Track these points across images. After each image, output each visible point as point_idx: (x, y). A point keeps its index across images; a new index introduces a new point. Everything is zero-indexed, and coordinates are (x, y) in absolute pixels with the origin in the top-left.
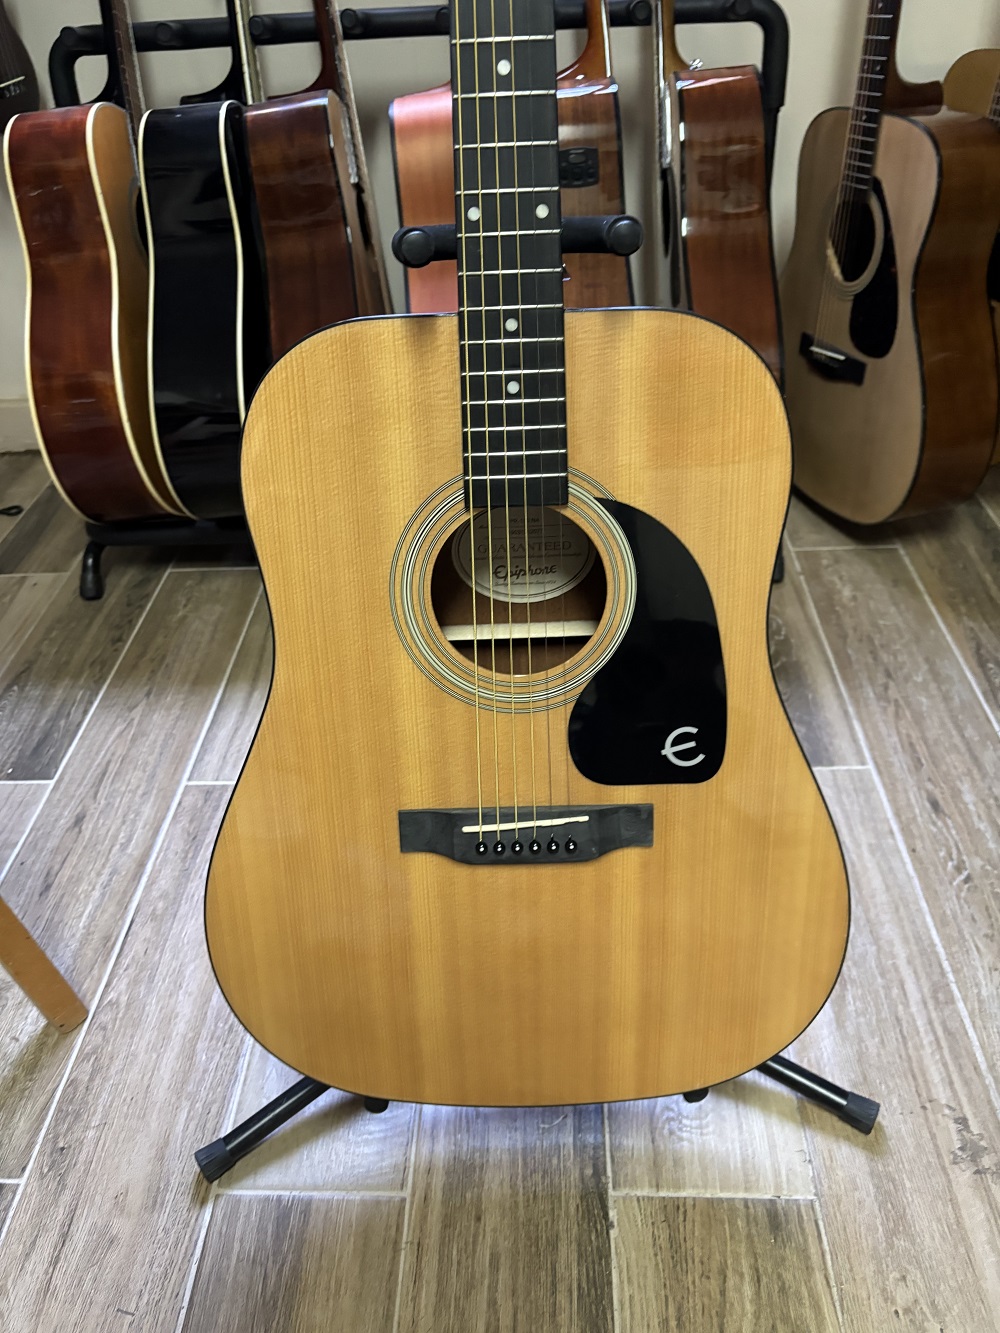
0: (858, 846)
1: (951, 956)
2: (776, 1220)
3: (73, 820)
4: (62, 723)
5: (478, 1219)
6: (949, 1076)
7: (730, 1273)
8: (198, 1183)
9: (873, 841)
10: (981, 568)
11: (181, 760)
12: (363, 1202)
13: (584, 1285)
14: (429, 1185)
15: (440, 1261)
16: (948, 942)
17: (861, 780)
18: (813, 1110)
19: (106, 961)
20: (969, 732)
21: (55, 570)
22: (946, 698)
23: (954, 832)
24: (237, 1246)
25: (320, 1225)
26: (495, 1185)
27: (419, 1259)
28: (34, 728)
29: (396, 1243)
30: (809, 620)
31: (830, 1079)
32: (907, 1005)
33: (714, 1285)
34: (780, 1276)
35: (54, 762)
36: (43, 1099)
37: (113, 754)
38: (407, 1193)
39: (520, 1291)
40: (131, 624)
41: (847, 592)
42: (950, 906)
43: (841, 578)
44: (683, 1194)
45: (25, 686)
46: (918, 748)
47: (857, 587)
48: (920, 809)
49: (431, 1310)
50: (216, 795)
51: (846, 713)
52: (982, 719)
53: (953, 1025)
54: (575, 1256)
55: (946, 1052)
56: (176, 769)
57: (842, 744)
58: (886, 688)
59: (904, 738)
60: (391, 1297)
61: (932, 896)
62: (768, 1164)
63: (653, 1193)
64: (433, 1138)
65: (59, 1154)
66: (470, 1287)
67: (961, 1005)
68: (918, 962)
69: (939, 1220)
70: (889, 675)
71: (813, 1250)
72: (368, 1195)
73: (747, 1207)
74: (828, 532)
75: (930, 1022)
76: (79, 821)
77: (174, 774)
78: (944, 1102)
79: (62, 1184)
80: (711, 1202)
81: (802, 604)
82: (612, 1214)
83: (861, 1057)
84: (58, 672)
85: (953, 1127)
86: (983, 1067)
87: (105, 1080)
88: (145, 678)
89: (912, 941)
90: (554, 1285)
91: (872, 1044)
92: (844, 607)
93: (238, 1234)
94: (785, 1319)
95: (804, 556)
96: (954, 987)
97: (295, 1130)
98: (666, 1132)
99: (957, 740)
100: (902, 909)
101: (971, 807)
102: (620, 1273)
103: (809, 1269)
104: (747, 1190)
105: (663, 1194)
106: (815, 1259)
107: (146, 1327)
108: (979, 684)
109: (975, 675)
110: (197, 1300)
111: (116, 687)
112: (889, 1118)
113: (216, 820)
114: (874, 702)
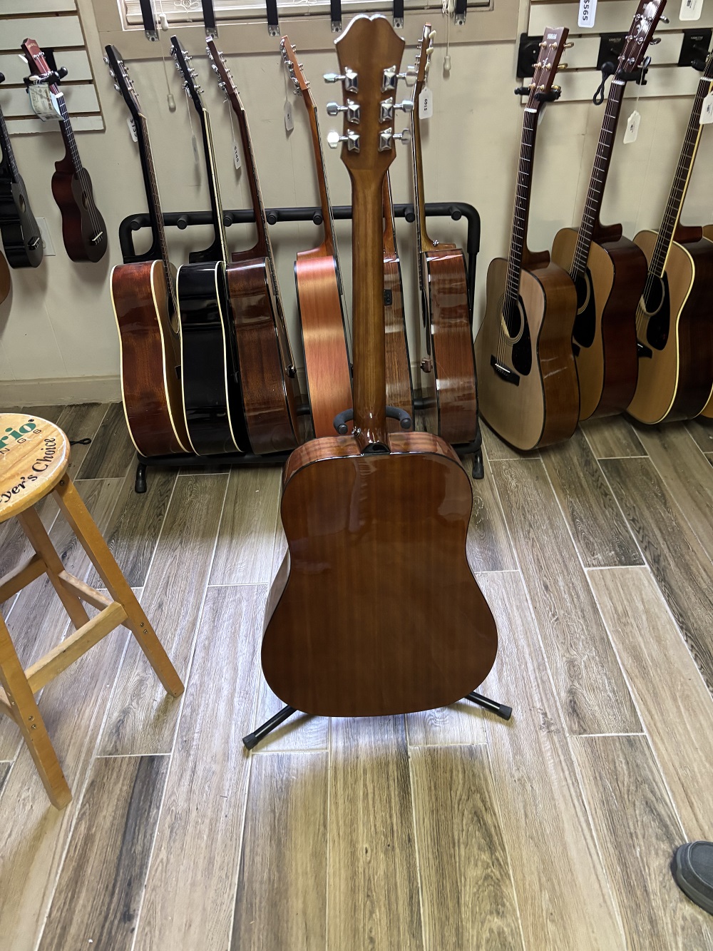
0: (511, 606)
1: (547, 651)
2: (471, 754)
3: (158, 605)
4: (141, 558)
6: (541, 698)
7: (454, 771)
8: (244, 751)
9: (518, 605)
10: (579, 469)
11: (203, 576)
12: (311, 755)
13: (399, 779)
14: (337, 748)
15: (344, 772)
16: (546, 646)
17: (515, 577)
18: (488, 712)
19: (186, 668)
20: (565, 553)
21: (117, 476)
22: (556, 537)
23: (553, 599)
24: (264, 772)
25: (295, 763)
27: (335, 773)
28: (127, 561)
29: (326, 768)
30: (495, 498)
31: (495, 701)
32: (527, 672)
33: (448, 775)
34: (472, 771)
35: (142, 578)
37: (170, 573)
38: (328, 751)
39: (375, 780)
41: (514, 484)
42: (549, 631)
43: (511, 476)
44: (436, 745)
45: (118, 539)
46: (541, 560)
47: (518, 481)
48: (540, 589)
49: (342, 789)
50: (223, 591)
51: (510, 545)
52: (571, 546)
53: (545, 678)
54: (395, 768)
55: (541, 688)
56: (201, 579)
57: (507, 560)
58: (529, 533)
59: (535, 556)
60: (326, 785)
61: (541, 626)
62: (469, 733)
63: (425, 746)
64: (337, 730)
65: (186, 746)
66: (356, 781)
67: (549, 671)
68: (533, 655)
69: (533, 749)
70: (530, 526)
71: (485, 761)
72: (313, 752)
73: (461, 748)
74: (507, 451)
75: (536, 678)
76: (160, 606)
77: (201, 582)
78: (538, 707)
79: (188, 755)
80: (447, 748)
81: (492, 490)
82: (410, 754)
83: (507, 693)
84: (132, 533)
85: (541, 716)
86: (555, 694)
87: (197, 715)
88: (178, 534)
89: (532, 645)
90: (388, 779)
91: (512, 688)
92: (512, 491)
93: (263, 768)
94: (474, 785)
95: (494, 464)
96: (547, 664)
97: (280, 730)
98: (430, 723)
99: (559, 556)
100: (528, 634)
101: (562, 588)
102: (413, 772)
103: (483, 768)
104: (461, 743)
105: (428, 746)
106: (487, 764)
107: (233, 801)
108: (571, 530)
109: (570, 524)
110: (251, 790)
111: (164, 539)
112: (517, 714)
113: (225, 603)
114: (523, 539)
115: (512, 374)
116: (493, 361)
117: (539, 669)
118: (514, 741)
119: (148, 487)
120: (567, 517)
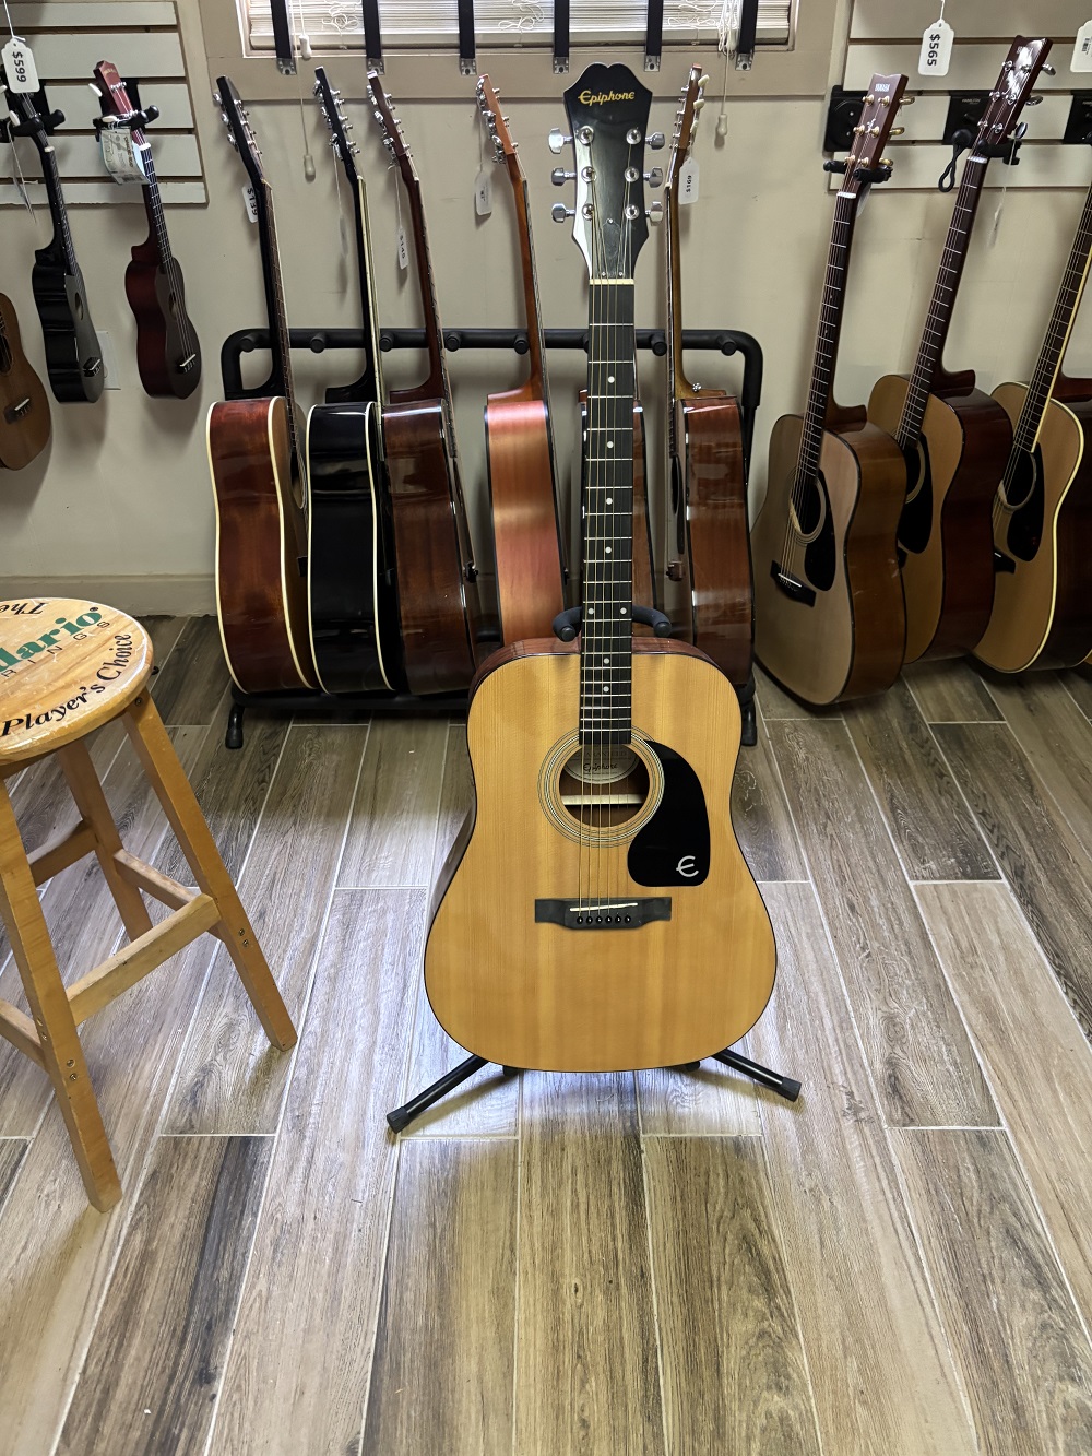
0: (799, 934)
1: (853, 1002)
2: (738, 1149)
3: (258, 914)
4: (234, 844)
5: (563, 1150)
6: (845, 1070)
7: (711, 1173)
8: (389, 1134)
9: (809, 931)
10: (901, 737)
11: (328, 873)
12: (492, 1143)
13: (627, 1181)
14: (531, 1133)
15: (542, 1171)
16: (852, 994)
17: (804, 890)
18: (763, 1088)
20: (880, 858)
21: (198, 723)
22: (866, 835)
23: (862, 926)
24: (418, 1166)
25: (468, 1154)
26: (571, 1132)
27: (529, 1170)
29: (515, 1163)
30: (773, 775)
31: (775, 1071)
32: (823, 1030)
33: (702, 1180)
34: (740, 1175)
35: (235, 874)
36: (278, 1089)
37: (277, 868)
38: (519, 1137)
39: (590, 1184)
40: (270, 768)
41: (802, 755)
42: (856, 971)
43: (798, 743)
44: (684, 1135)
46: (844, 869)
47: (809, 751)
48: (842, 911)
49: (538, 1195)
50: (358, 896)
51: (796, 843)
52: (889, 848)
53: (850, 1040)
54: (621, 1167)
55: (844, 1056)
56: (326, 878)
57: (792, 865)
58: (825, 826)
59: (835, 862)
60: (514, 1188)
61: (844, 964)
62: (735, 1118)
63: (667, 1135)
64: (532, 1108)
65: (299, 1125)
66: (560, 1184)
67: (856, 1030)
68: (832, 1006)
69: (832, 1145)
70: (828, 816)
71: (759, 1161)
72: (494, 1139)
73: (722, 1140)
74: (792, 706)
75: (837, 1040)
76: (263, 916)
77: (325, 881)
78: (840, 1083)
79: (302, 1137)
80: (701, 1139)
81: (769, 762)
82: (643, 1146)
83: (793, 1061)
85: (845, 1097)
86: (866, 1064)
87: (317, 1078)
88: (290, 810)
89: (830, 993)
90: (610, 1182)
91: (800, 1054)
92: (799, 766)
93: (418, 1160)
94: (743, 1196)
95: (773, 726)
96: (853, 1020)
97: (444, 1104)
98: (674, 1103)
99: (871, 864)
100: (825, 975)
101: (876, 909)
102: (648, 1173)
103: (757, 1172)
104: (722, 1132)
105: (672, 1135)
106: (760, 1166)
107: (370, 1208)
108: (890, 825)
109: (888, 818)
110: (398, 1193)
111: (268, 817)
112: (808, 1092)
113: (361, 914)
114: (816, 836)
115: (804, 588)
116: (775, 569)
117: (842, 1028)
118: (804, 1132)
119: (245, 740)
120: (883, 806)
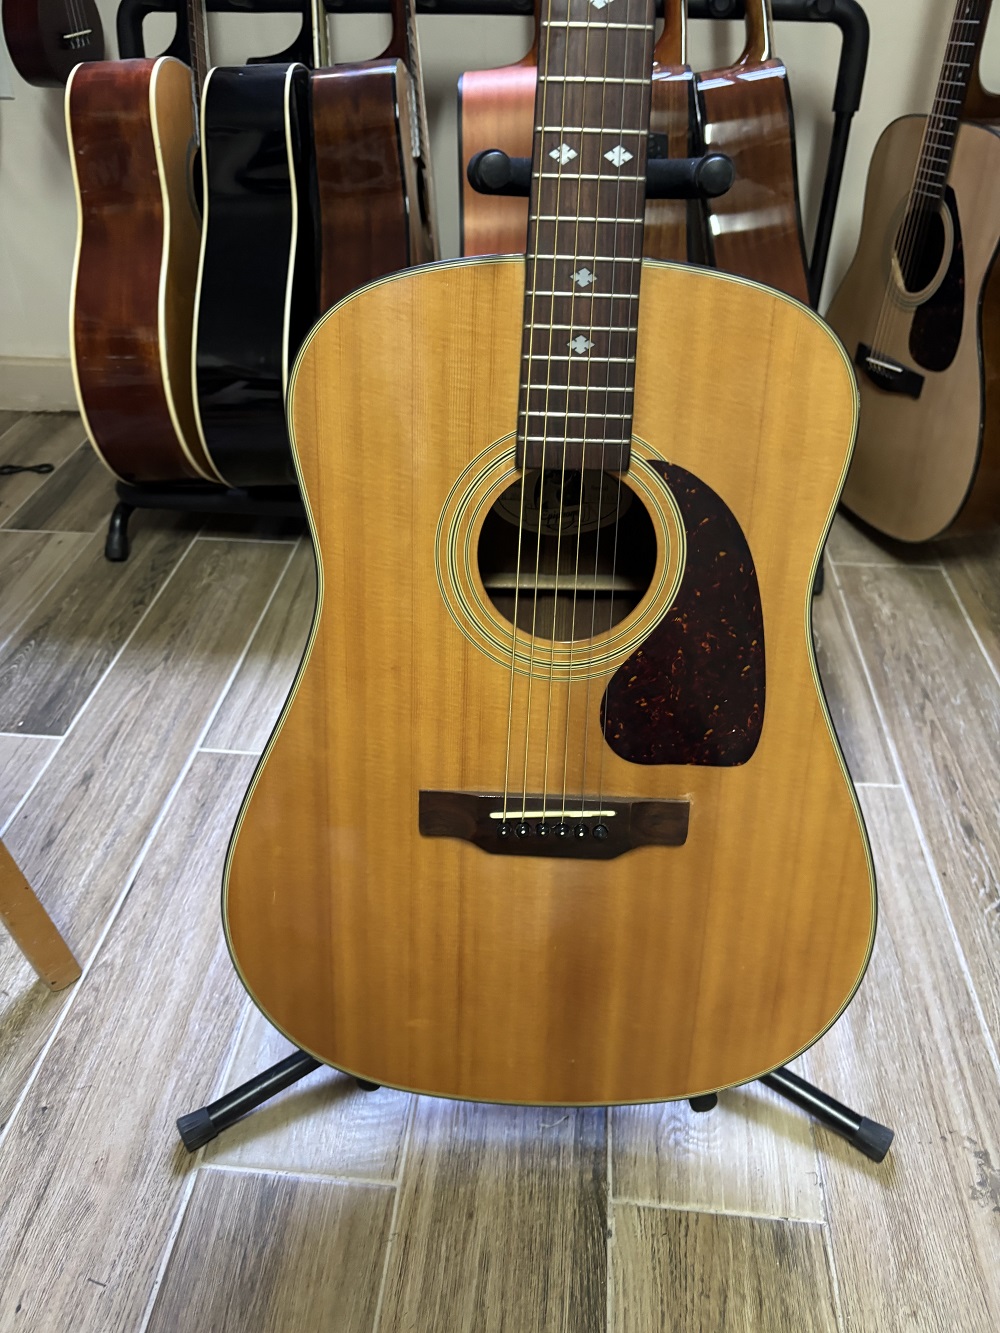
0: (887, 867)
1: (979, 985)
2: (782, 1241)
3: (80, 778)
4: (77, 680)
5: (470, 1216)
6: (972, 1108)
7: (731, 1294)
8: (180, 1157)
9: (903, 862)
11: (194, 727)
12: (351, 1189)
13: (577, 1294)
14: (421, 1177)
15: (428, 1256)
16: (976, 970)
17: (892, 799)
18: (828, 1135)
19: (103, 922)
21: (81, 529)
22: (985, 723)
23: (987, 859)
24: (217, 1223)
25: (305, 1208)
26: (490, 1176)
27: (406, 1252)
28: (48, 683)
29: (383, 1234)
30: (846, 634)
31: (846, 1103)
32: (930, 1031)
33: (713, 1305)
34: (783, 1301)
35: (66, 718)
36: (28, 1056)
37: (126, 716)
38: (397, 1183)
39: (510, 1293)
40: (154, 588)
41: (886, 610)
42: (980, 934)
43: (881, 596)
44: (685, 1207)
45: (42, 640)
46: (953, 771)
47: (897, 605)
48: (953, 832)
49: (415, 1306)
50: (228, 763)
51: (880, 730)
53: (978, 1056)
54: (569, 1262)
55: (969, 1082)
56: (189, 735)
57: (876, 762)
58: (922, 708)
59: (939, 760)
60: (374, 1290)
61: (962, 922)
62: (777, 1183)
63: (654, 1204)
64: (428, 1128)
65: (42, 1121)
66: (457, 1286)
67: (987, 1036)
68: (944, 989)
69: (954, 1256)
70: (926, 696)
71: (820, 1277)
72: (358, 1182)
73: (752, 1226)
74: (868, 548)
75: (955, 1051)
76: (87, 778)
77: (187, 739)
78: (964, 1134)
79: (41, 1145)
80: (715, 1218)
81: (840, 617)
82: (611, 1223)
83: (880, 1082)
84: (76, 630)
85: (973, 1161)
87: (94, 1041)
88: (165, 642)
89: (939, 964)
90: (545, 1291)
91: (892, 1069)
92: (882, 624)
93: (219, 1211)
96: (981, 1017)
97: (285, 1105)
98: (671, 1142)
100: (929, 933)
102: (616, 1284)
103: (814, 1297)
104: (753, 1209)
105: (665, 1205)
106: (822, 1286)
107: (117, 1300)
110: (173, 1274)
111: (134, 648)
113: (226, 790)
114: (910, 721)
117: (962, 1030)
118: (902, 1226)
119: (134, 551)
